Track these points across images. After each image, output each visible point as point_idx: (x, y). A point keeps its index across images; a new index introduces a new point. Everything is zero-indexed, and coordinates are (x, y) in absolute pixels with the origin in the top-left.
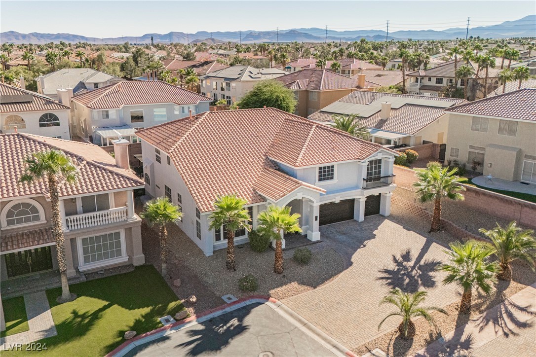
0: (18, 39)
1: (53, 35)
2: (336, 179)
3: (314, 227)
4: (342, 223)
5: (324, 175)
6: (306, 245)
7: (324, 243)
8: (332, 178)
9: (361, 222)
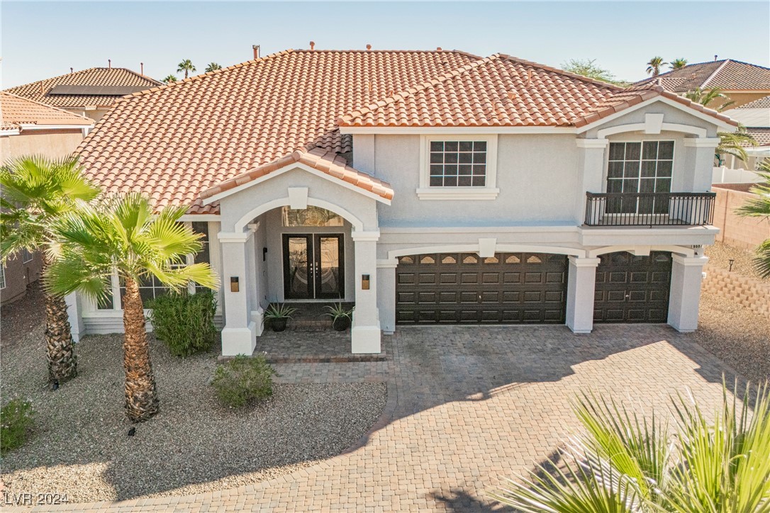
2: (494, 185)
3: (356, 313)
4: (515, 329)
5: (451, 170)
6: (323, 361)
7: (383, 366)
8: (480, 182)
9: (579, 335)
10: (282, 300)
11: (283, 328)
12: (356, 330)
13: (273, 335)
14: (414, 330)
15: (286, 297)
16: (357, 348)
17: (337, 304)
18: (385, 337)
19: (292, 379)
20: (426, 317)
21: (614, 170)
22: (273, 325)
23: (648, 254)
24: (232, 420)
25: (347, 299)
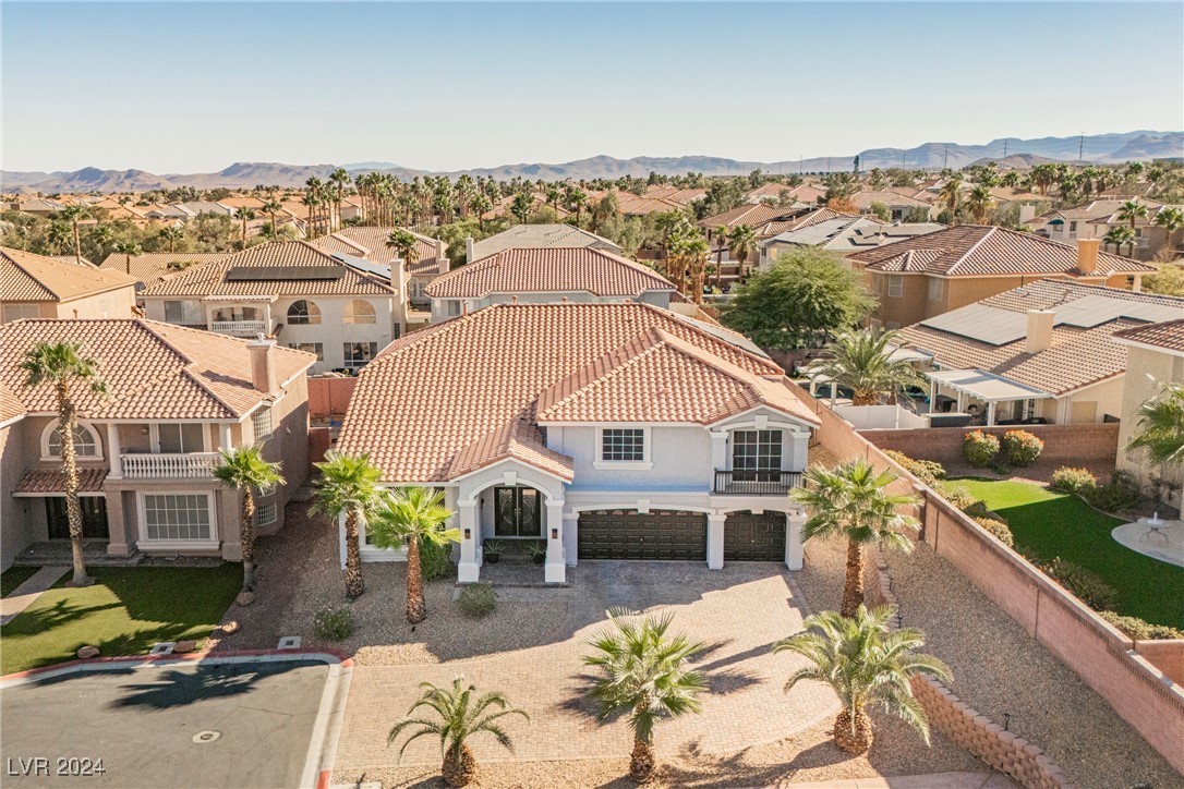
0: (611, 171)
1: (674, 160)
2: (649, 460)
3: (549, 553)
4: (667, 564)
5: (618, 449)
6: (525, 587)
7: (566, 591)
8: (639, 457)
9: (712, 570)
10: (494, 537)
11: (497, 561)
12: (548, 566)
13: (490, 567)
14: (592, 563)
15: (498, 532)
16: (549, 579)
17: (535, 540)
18: (568, 570)
19: (506, 598)
20: (601, 554)
21: (738, 450)
22: (489, 560)
23: (762, 513)
24: (471, 624)
25: (542, 537)
